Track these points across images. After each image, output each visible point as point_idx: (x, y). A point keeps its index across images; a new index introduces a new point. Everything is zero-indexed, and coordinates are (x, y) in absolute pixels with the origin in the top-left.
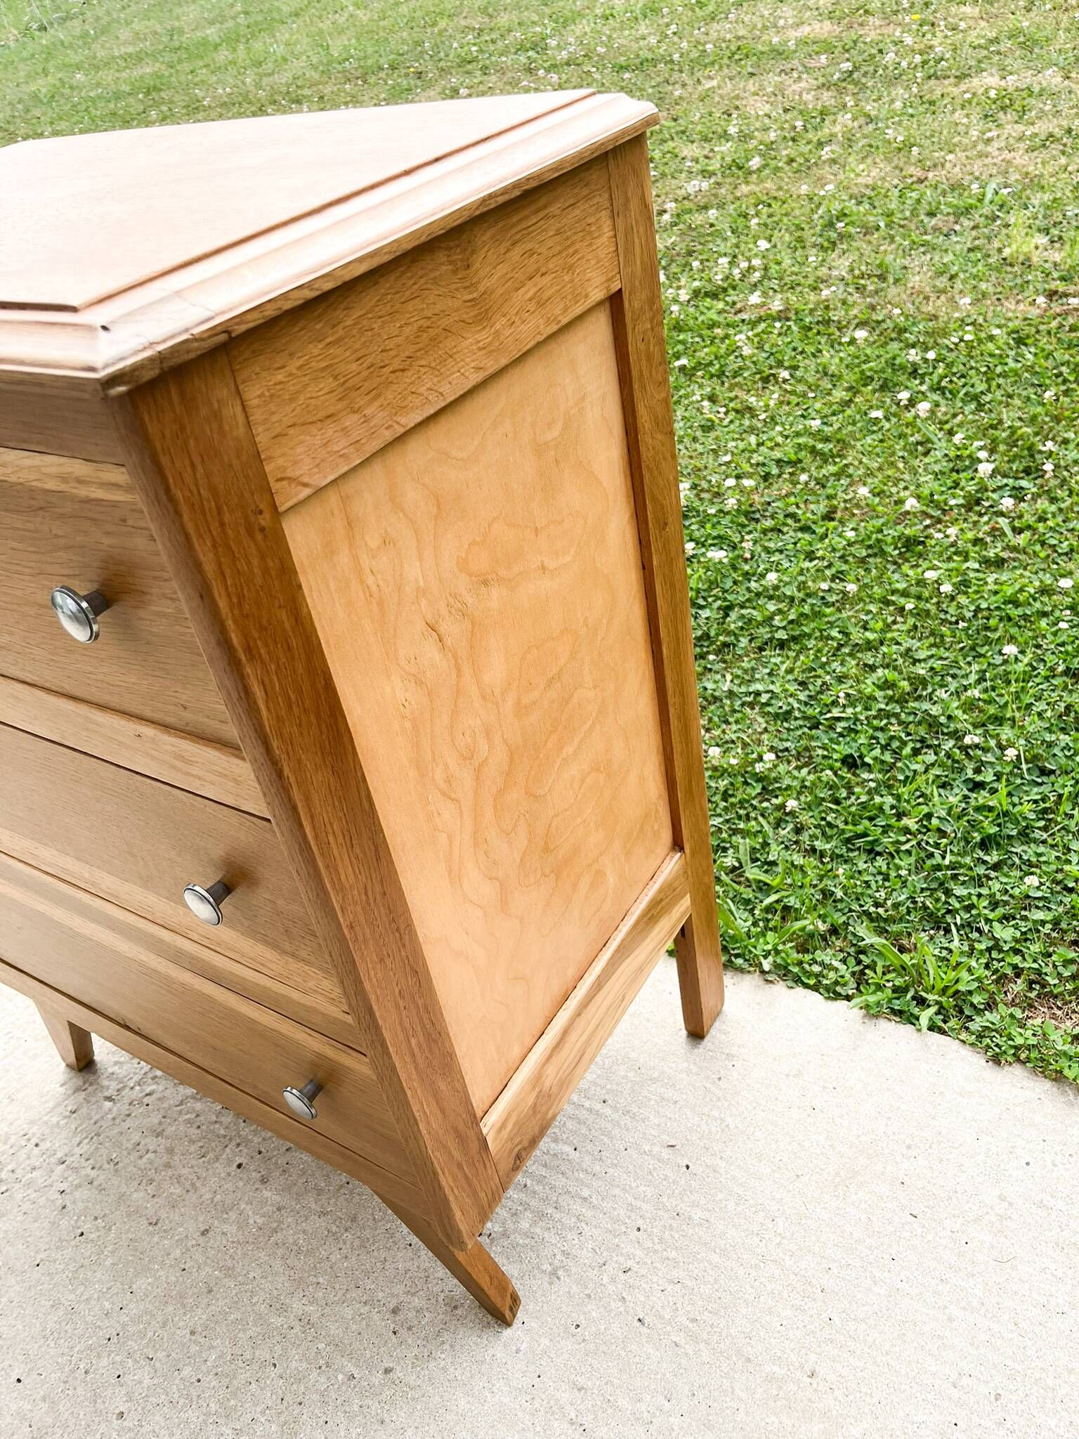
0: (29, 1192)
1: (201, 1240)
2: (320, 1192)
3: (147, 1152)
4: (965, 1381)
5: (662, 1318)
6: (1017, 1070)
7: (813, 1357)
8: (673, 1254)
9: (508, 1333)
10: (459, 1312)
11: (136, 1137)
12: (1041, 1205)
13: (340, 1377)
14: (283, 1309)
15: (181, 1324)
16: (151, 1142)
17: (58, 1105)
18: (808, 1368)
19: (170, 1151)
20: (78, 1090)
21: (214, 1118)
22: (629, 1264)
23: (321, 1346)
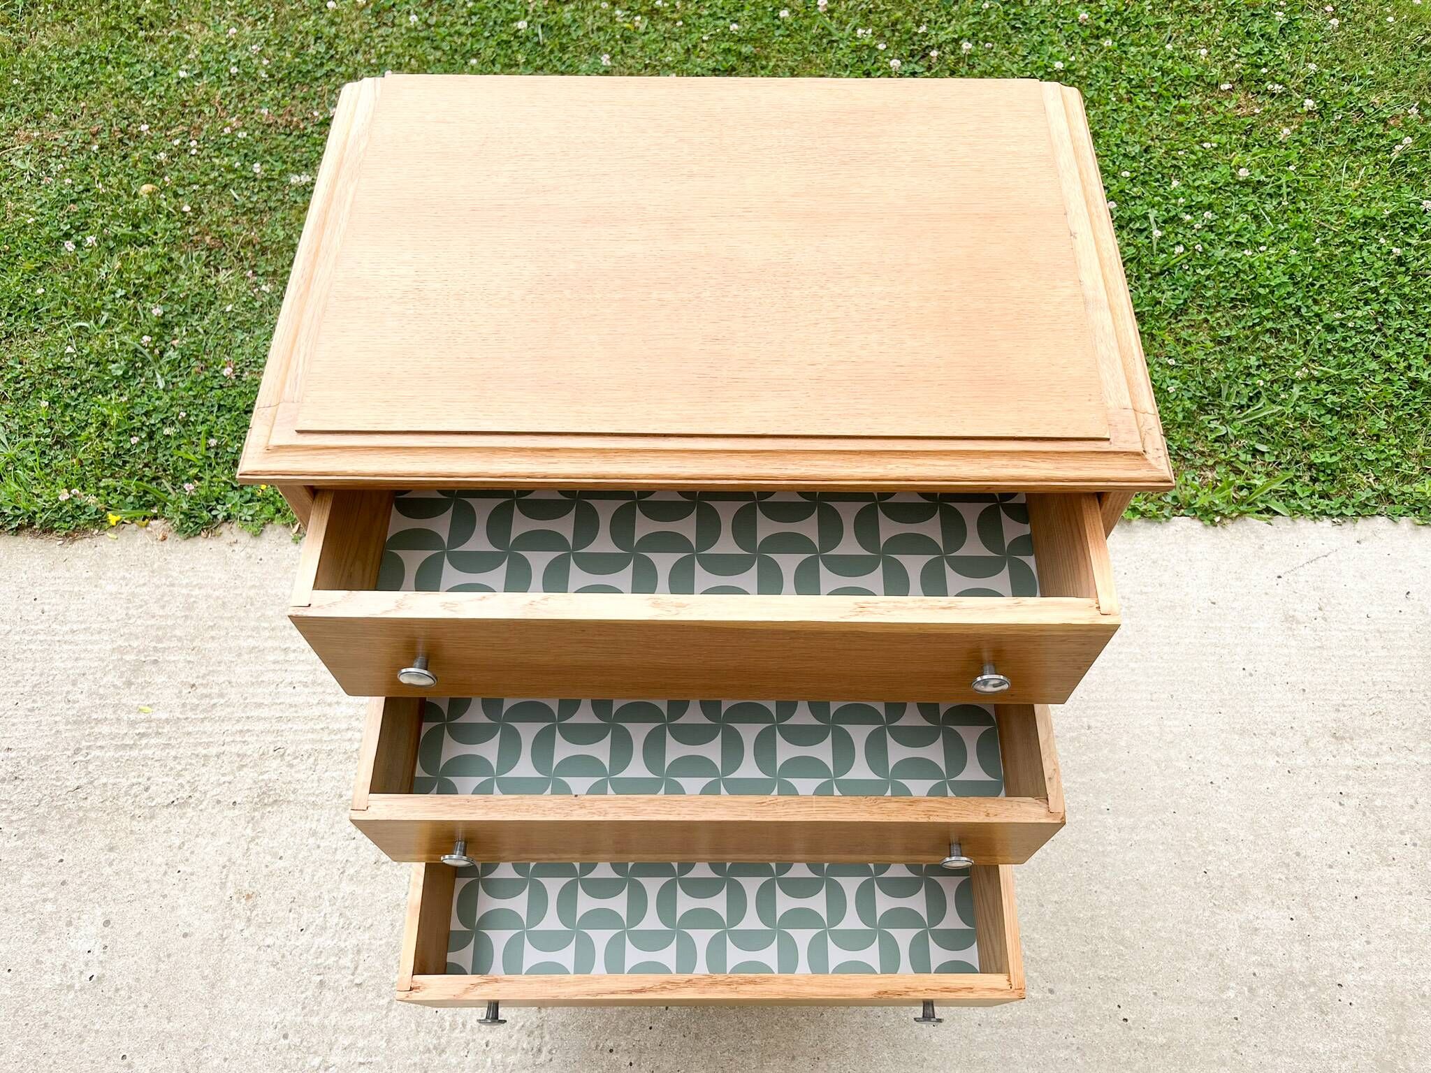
4: (1155, 696)
12: (1142, 593)
18: (1085, 725)
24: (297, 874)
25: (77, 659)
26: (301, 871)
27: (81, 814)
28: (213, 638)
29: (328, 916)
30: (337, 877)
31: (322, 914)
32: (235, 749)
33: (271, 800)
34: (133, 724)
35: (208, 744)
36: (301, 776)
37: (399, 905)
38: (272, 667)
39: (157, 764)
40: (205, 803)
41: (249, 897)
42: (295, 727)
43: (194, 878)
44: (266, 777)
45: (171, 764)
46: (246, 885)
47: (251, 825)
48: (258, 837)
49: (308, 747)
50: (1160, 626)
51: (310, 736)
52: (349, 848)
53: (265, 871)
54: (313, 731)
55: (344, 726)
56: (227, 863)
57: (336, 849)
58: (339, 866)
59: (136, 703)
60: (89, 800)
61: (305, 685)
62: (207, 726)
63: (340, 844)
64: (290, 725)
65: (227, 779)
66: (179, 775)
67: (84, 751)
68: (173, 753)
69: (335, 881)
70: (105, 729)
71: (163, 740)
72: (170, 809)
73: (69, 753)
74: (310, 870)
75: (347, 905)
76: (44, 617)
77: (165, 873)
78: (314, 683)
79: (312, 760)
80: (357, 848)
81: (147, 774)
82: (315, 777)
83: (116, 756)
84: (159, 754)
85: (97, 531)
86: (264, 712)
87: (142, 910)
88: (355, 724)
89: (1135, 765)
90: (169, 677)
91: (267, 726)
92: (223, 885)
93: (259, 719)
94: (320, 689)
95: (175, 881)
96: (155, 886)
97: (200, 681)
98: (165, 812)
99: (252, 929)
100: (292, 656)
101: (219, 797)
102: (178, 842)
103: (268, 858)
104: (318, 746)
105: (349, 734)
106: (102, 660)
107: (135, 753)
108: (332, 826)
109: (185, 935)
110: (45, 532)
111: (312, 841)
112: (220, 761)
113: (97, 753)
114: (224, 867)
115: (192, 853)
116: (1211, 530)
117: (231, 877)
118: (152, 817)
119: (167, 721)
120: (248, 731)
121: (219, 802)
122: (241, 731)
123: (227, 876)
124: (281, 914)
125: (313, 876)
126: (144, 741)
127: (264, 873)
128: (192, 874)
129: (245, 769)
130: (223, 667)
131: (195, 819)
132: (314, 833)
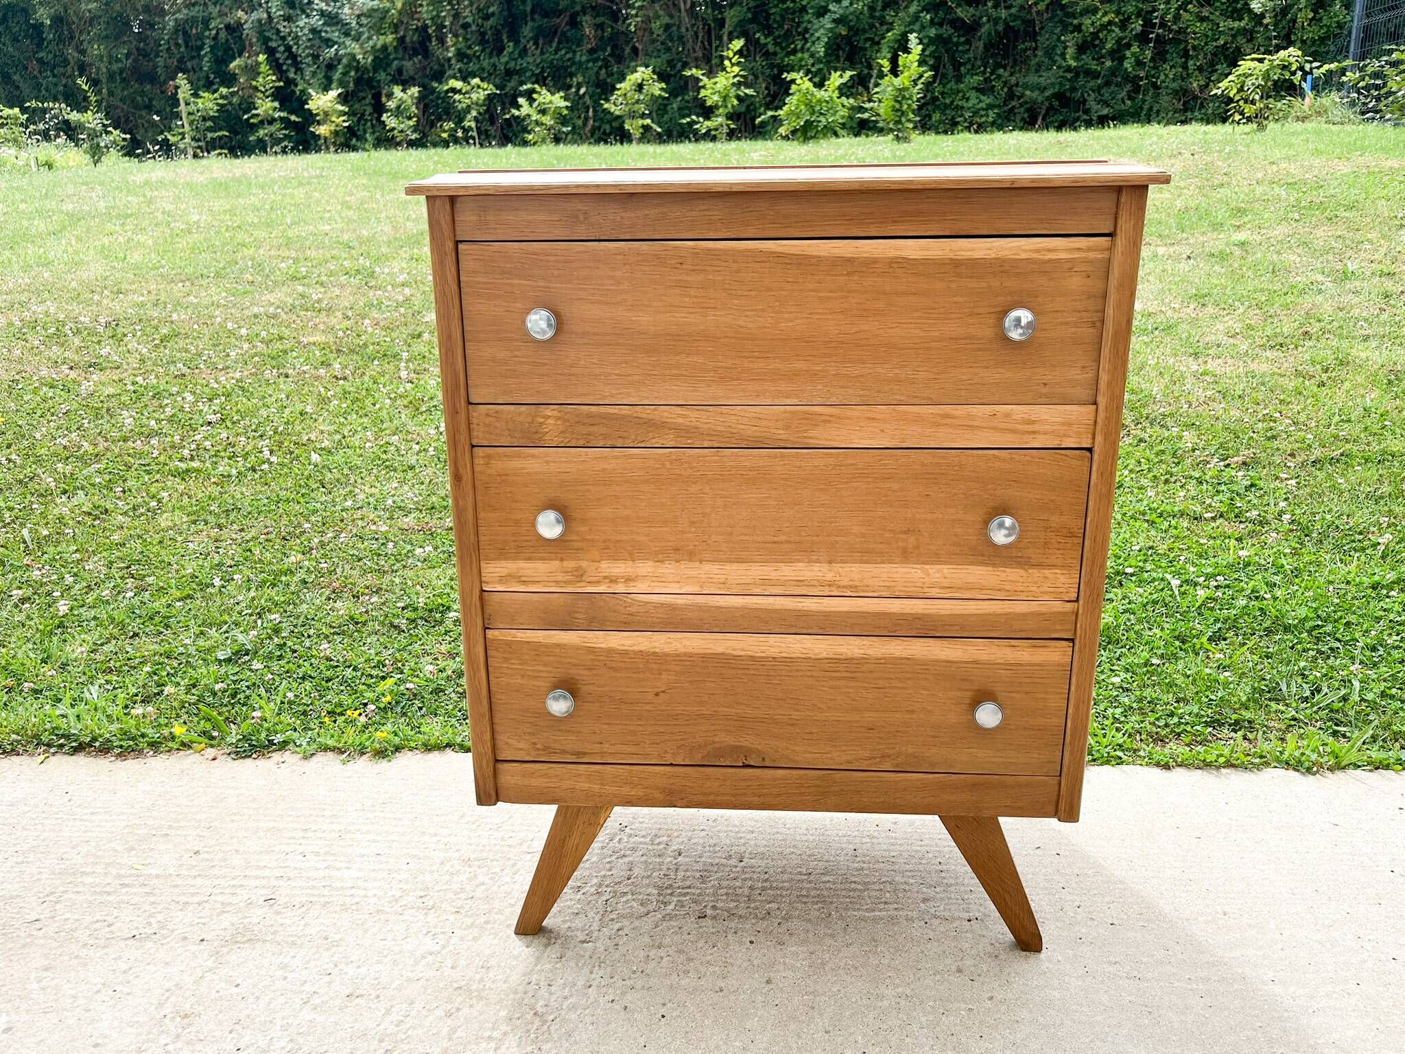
0: (579, 1012)
1: (771, 986)
2: (832, 936)
3: (662, 958)
4: (1296, 891)
5: (1122, 919)
6: (1178, 769)
7: (1219, 907)
8: (1096, 892)
9: (1043, 955)
10: (1001, 957)
11: (642, 954)
13: (963, 1012)
14: (881, 997)
15: (811, 1032)
16: (662, 952)
17: (538, 959)
18: (1220, 912)
19: (681, 952)
20: (547, 946)
21: (696, 926)
22: (1077, 903)
23: (931, 1004)
24: (251, 1000)
25: (85, 832)
26: (258, 998)
27: (28, 940)
28: (232, 821)
29: (275, 1040)
30: (298, 1006)
31: (269, 1038)
32: (220, 898)
33: (245, 939)
34: (119, 876)
35: (193, 895)
36: (288, 922)
37: (365, 1034)
38: (288, 841)
39: (131, 907)
40: (169, 939)
41: (186, 1016)
42: (294, 884)
43: (129, 997)
44: (247, 920)
45: (147, 907)
46: (188, 1006)
47: (213, 958)
48: (217, 968)
49: (304, 899)
50: (1281, 839)
51: (309, 891)
52: (321, 981)
53: (214, 995)
54: (313, 887)
55: (349, 884)
56: (173, 988)
57: (305, 982)
58: (304, 996)
59: (130, 863)
60: (42, 931)
61: (317, 854)
62: (199, 881)
63: (311, 977)
64: (289, 882)
65: (203, 921)
66: (150, 916)
67: (57, 895)
68: (152, 899)
69: (294, 1010)
70: (89, 880)
71: (147, 890)
72: (128, 942)
73: (41, 895)
74: (267, 998)
75: (301, 1031)
76: (69, 804)
77: (99, 991)
78: (326, 853)
79: (304, 909)
80: (330, 983)
81: (116, 914)
82: (303, 922)
83: (90, 899)
84: (136, 899)
85: (152, 753)
86: (267, 873)
87: (56, 1021)
88: (360, 883)
89: (1294, 944)
90: (175, 846)
91: (264, 882)
92: (161, 1005)
93: (257, 878)
94: (332, 858)
95: (106, 999)
96: (81, 1001)
97: (206, 849)
98: (122, 944)
99: (179, 1045)
100: (309, 834)
101: (186, 935)
102: (124, 967)
103: (223, 985)
104: (313, 899)
105: (353, 891)
106: (112, 832)
107: (111, 898)
108: (308, 962)
109: (96, 1045)
110: (101, 751)
111: (280, 973)
112: (200, 908)
113: (72, 896)
114: (167, 991)
115: (137, 977)
116: (1311, 777)
117: (173, 999)
118: (105, 947)
119: (157, 876)
120: (242, 886)
121: (185, 938)
122: (234, 886)
123: (168, 998)
124: (218, 1034)
125: (270, 1003)
126: (124, 890)
127: (213, 997)
128: (128, 994)
129: (225, 915)
130: (235, 840)
131: (152, 951)
132: (283, 967)
